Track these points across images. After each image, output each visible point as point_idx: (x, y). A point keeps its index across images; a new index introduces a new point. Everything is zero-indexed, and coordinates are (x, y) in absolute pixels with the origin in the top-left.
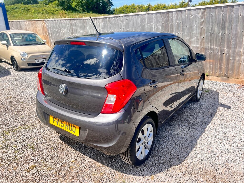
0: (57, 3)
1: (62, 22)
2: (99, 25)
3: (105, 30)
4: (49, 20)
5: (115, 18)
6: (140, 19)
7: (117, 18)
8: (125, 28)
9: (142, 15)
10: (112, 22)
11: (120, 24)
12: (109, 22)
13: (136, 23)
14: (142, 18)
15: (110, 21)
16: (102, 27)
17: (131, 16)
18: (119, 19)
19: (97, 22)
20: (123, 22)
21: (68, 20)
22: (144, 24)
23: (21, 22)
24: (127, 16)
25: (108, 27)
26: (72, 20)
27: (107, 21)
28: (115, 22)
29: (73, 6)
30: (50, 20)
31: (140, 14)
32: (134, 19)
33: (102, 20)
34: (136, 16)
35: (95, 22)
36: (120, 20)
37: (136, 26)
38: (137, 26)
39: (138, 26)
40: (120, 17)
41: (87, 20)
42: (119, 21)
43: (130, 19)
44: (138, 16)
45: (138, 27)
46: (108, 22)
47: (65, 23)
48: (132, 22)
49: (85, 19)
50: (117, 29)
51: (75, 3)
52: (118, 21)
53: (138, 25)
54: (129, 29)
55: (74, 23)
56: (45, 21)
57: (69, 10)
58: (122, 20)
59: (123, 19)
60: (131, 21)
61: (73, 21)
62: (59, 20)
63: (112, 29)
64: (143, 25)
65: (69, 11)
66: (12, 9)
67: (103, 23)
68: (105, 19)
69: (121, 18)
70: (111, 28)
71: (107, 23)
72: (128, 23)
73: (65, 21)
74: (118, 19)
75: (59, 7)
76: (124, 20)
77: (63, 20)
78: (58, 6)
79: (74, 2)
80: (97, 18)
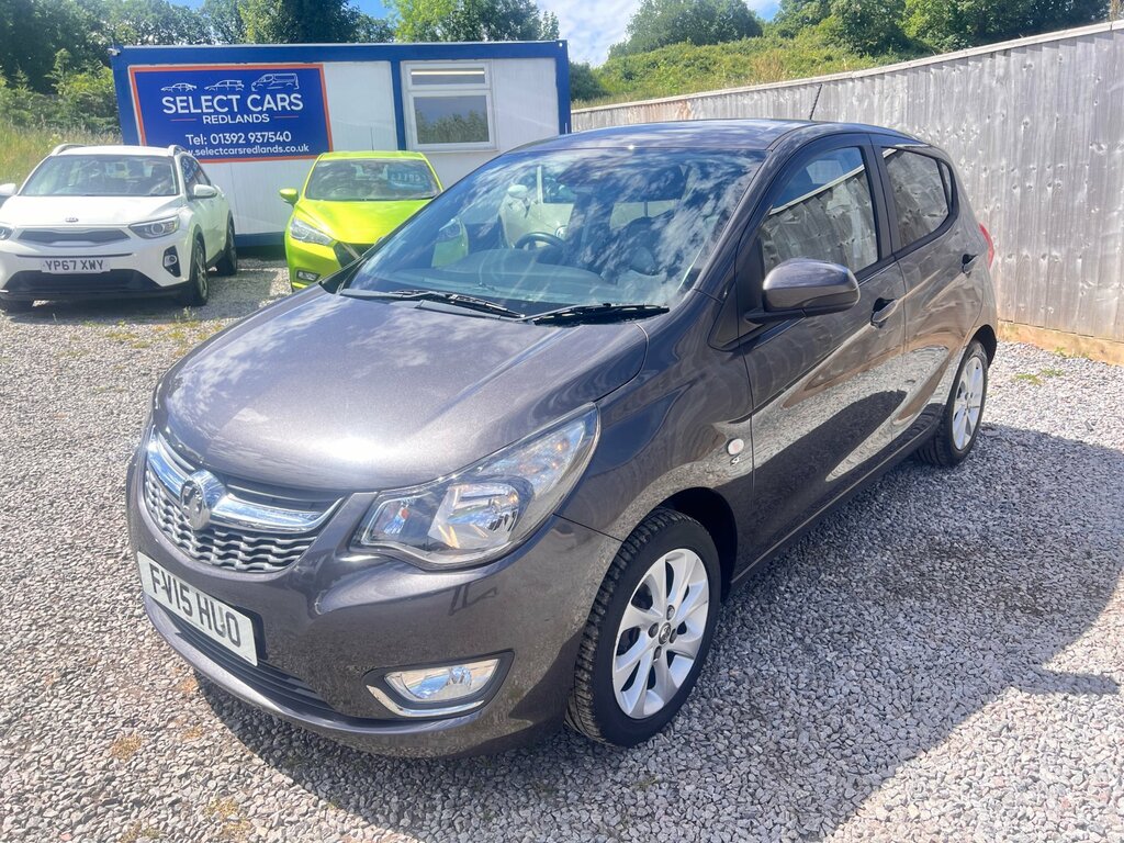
0: (834, 23)
1: (746, 101)
2: (892, 103)
3: (913, 127)
4: (702, 98)
5: (967, 64)
6: (1094, 62)
7: (980, 65)
8: (1011, 111)
9: (1111, 38)
10: (952, 83)
11: (987, 95)
12: (935, 85)
13: (1076, 83)
14: (1109, 52)
15: (940, 81)
16: (903, 116)
17: (1052, 47)
18: (987, 70)
19: (881, 93)
20: (1004, 80)
21: (770, 89)
22: (1114, 87)
23: (615, 112)
24: (1028, 51)
25: (931, 109)
26: (784, 88)
27: (928, 85)
28: (968, 82)
29: (911, 32)
30: (706, 97)
31: (1099, 35)
32: (1066, 60)
33: (906, 78)
34: (1075, 45)
35: (877, 90)
36: (992, 73)
37: (1071, 100)
38: (1076, 101)
39: (1082, 97)
40: (992, 55)
41: (840, 86)
42: (986, 75)
43: (1044, 64)
44: (1086, 42)
45: (1081, 102)
46: (932, 89)
47: (756, 105)
48: (1052, 78)
49: (836, 82)
50: (971, 120)
51: (923, 15)
52: (981, 77)
53: (1085, 92)
54: (1032, 118)
55: (790, 103)
56: (689, 104)
57: (885, 52)
58: (1000, 72)
59: (1007, 68)
60: (1049, 74)
61: (787, 92)
62: (736, 94)
63: (946, 122)
64: (1109, 91)
65: (886, 57)
66: (649, 67)
67: (911, 92)
68: (922, 74)
69: (1000, 59)
70: (941, 114)
71: (927, 94)
72: (1032, 87)
73: (756, 96)
74: (982, 70)
75: (842, 40)
76: (1013, 72)
77: (752, 92)
78: (837, 39)
79: (917, 11)
80: (883, 74)
